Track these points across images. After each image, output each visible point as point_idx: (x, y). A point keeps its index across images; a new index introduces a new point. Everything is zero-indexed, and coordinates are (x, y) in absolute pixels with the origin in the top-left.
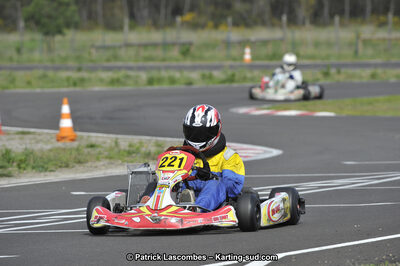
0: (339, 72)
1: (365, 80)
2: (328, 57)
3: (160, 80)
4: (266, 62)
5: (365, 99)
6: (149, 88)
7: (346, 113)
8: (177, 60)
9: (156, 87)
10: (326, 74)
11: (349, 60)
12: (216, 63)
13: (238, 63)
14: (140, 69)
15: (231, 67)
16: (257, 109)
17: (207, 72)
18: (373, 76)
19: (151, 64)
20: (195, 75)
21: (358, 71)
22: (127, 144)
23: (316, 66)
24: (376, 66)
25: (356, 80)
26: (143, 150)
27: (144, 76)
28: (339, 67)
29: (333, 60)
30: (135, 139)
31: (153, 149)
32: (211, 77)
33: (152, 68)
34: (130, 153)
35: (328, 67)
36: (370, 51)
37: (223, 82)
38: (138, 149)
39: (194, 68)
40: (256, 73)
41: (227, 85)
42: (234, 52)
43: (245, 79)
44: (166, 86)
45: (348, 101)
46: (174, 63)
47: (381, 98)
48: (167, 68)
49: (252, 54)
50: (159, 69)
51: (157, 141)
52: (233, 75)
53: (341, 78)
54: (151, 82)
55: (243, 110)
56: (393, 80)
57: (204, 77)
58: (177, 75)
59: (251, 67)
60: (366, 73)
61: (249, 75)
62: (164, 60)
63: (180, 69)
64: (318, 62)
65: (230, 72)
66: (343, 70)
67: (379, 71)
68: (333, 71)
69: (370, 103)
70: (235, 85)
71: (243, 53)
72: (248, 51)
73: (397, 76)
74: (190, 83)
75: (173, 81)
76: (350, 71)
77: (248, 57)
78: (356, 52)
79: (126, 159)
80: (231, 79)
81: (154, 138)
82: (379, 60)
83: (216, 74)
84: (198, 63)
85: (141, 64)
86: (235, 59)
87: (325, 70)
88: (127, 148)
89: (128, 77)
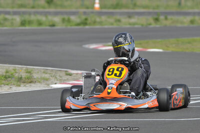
0: (166, 19)
1: (186, 25)
2: (158, 7)
3: (30, 23)
4: (111, 10)
5: (186, 39)
6: (23, 28)
7: (171, 50)
8: (44, 7)
9: (27, 27)
10: (157, 20)
11: (174, 10)
12: (74, 10)
13: (90, 10)
14: (15, 13)
15: (85, 13)
16: (104, 46)
17: (66, 17)
18: (192, 22)
19: (23, 10)
20: (57, 19)
21: (181, 18)
22: (4, 71)
23: (149, 14)
24: (194, 14)
25: (179, 25)
26: (17, 75)
27: (18, 19)
28: (166, 14)
29: (162, 10)
30: (11, 67)
31: (24, 75)
32: (69, 21)
33: (24, 13)
34: (6, 78)
36: (189, 4)
37: (78, 24)
38: (12, 74)
39: (56, 14)
40: (104, 18)
41: (81, 27)
42: (87, 2)
43: (95, 22)
44: (34, 27)
45: (173, 40)
46: (41, 10)
47: (196, 38)
48: (36, 13)
49: (100, 3)
50: (30, 14)
51: (27, 69)
52: (86, 19)
53: (168, 23)
54: (23, 23)
55: (93, 46)
57: (63, 20)
58: (43, 18)
59: (100, 14)
61: (98, 20)
62: (33, 7)
63: (46, 14)
64: (151, 10)
65: (84, 17)
66: (169, 17)
67: (197, 18)
68: (162, 18)
69: (189, 43)
70: (87, 27)
71: (94, 3)
74: (53, 25)
75: (40, 24)
76: (175, 18)
77: (97, 6)
78: (180, 4)
79: (3, 82)
80: (85, 23)
81: (25, 66)
82: (196, 10)
83: (73, 18)
84: (59, 10)
85: (15, 10)
86: (88, 8)
87: (155, 17)
88: (4, 74)
89: (6, 19)
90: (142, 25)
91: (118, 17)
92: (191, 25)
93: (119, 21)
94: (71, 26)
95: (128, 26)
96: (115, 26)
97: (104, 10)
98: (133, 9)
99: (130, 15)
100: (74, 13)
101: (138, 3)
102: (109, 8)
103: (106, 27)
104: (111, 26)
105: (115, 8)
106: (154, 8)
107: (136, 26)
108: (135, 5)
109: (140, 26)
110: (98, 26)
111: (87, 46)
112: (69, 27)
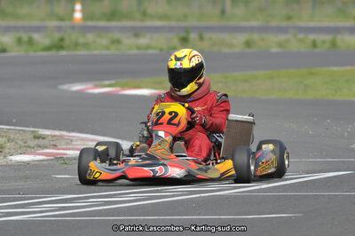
0: (201, 38)
1: (237, 50)
2: (186, 16)
4: (102, 23)
10: (185, 40)
11: (215, 22)
12: (37, 23)
15: (59, 29)
16: (97, 87)
17: (25, 36)
18: (248, 44)
20: (7, 40)
21: (227, 37)
23: (171, 29)
24: (251, 29)
25: (225, 50)
28: (201, 31)
32: (31, 42)
35: (187, 30)
36: (240, 11)
37: (48, 49)
39: (7, 30)
40: (90, 37)
41: (53, 53)
42: (60, 9)
43: (76, 45)
47: (256, 73)
49: (83, 11)
52: (62, 40)
53: (205, 46)
55: (76, 87)
56: (274, 50)
57: (19, 41)
59: (85, 29)
60: (238, 40)
61: (81, 40)
64: (174, 23)
65: (57, 36)
66: (207, 35)
67: (256, 37)
68: (193, 36)
69: (246, 81)
70: (63, 53)
71: (73, 11)
72: (78, 7)
73: (280, 45)
74: (3, 50)
76: (215, 36)
77: (78, 15)
78: (223, 12)
80: (59, 46)
82: (254, 23)
83: (36, 36)
84: (12, 23)
86: (62, 19)
87: (182, 34)
90: (161, 50)
91: (117, 36)
92: (247, 50)
93: (118, 42)
94: (36, 51)
95: (135, 51)
96: (113, 51)
97: (90, 23)
98: (141, 20)
99: (137, 33)
100: (38, 29)
101: (150, 10)
102: (99, 19)
103: (96, 52)
104: (105, 52)
105: (109, 20)
106: (178, 20)
107: (150, 51)
108: (144, 14)
109: (156, 52)
110: (82, 52)
111: (65, 87)
112: (32, 53)
